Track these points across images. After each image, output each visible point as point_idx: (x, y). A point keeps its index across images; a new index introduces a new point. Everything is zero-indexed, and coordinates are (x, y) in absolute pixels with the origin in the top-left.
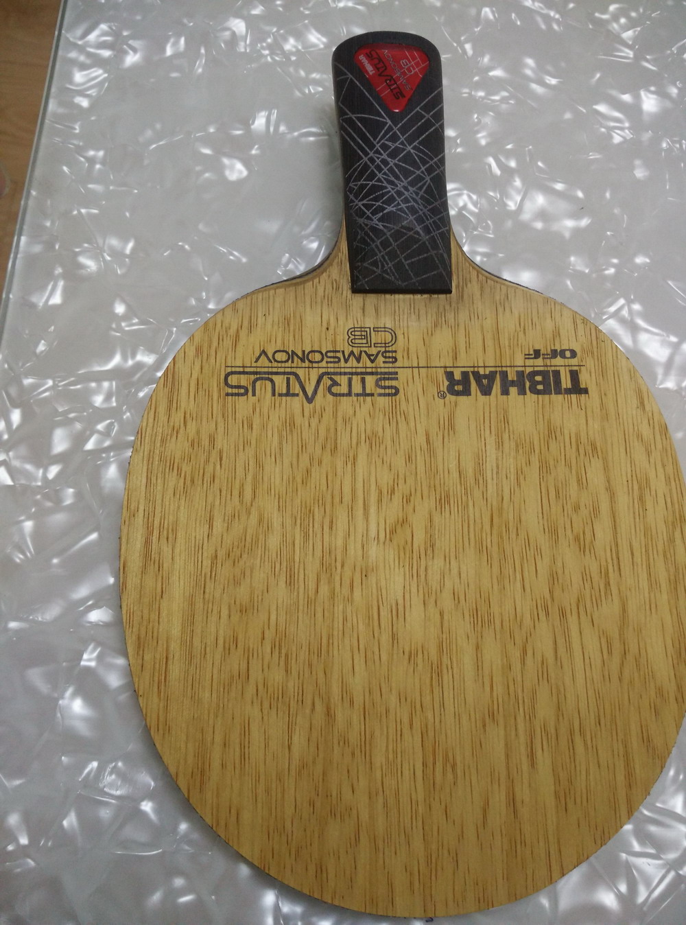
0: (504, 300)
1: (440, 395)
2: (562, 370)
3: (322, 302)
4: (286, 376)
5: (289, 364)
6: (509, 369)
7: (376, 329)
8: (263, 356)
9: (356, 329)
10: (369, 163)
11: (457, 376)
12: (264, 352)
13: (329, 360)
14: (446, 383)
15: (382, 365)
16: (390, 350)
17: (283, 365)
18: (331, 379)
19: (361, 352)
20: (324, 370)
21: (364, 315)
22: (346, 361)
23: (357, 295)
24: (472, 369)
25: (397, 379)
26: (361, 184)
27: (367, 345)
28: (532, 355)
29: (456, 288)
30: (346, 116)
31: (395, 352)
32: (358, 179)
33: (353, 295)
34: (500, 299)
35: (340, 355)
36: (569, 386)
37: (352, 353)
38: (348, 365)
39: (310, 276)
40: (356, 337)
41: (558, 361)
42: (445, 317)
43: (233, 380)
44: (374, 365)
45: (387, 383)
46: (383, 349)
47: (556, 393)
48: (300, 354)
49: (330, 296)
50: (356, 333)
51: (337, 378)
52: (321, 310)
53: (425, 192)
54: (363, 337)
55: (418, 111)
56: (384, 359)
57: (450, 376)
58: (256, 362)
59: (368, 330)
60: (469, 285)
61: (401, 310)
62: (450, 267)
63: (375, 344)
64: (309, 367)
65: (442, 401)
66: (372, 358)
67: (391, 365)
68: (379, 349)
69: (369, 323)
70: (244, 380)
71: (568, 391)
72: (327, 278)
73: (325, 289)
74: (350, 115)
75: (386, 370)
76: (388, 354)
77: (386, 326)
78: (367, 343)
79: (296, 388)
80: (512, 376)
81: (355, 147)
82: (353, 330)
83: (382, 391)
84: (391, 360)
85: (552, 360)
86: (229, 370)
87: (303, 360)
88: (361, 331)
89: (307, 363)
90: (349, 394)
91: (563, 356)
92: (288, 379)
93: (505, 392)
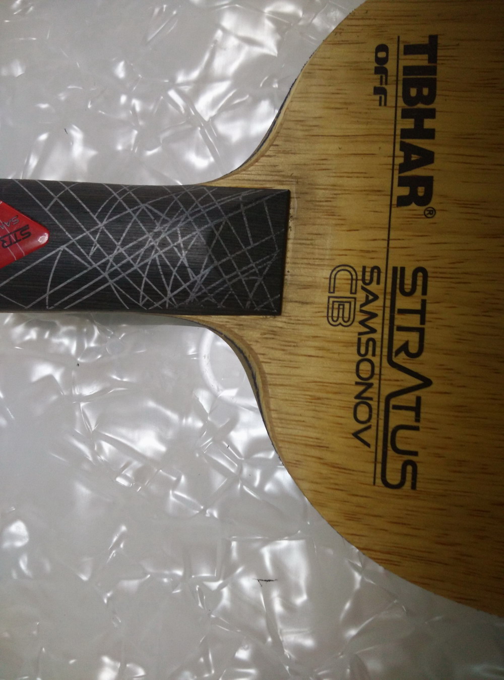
0: (303, 126)
1: (429, 216)
2: (403, 63)
3: (291, 354)
4: (391, 409)
5: (374, 404)
6: (399, 127)
7: (332, 289)
8: (361, 435)
9: (330, 314)
10: (117, 279)
11: (405, 191)
12: (356, 435)
13: (370, 352)
14: (413, 206)
15: (382, 285)
16: (361, 273)
17: (375, 412)
18: (398, 353)
19: (361, 311)
20: (385, 360)
21: (311, 303)
22: (373, 331)
23: (283, 309)
24: (396, 172)
25: (403, 269)
26: (144, 290)
27: (353, 303)
28: (381, 98)
29: (282, 184)
30: (47, 301)
31: (364, 268)
32: (136, 295)
33: (283, 314)
34: (301, 130)
35: (364, 339)
36: (426, 57)
37: (362, 323)
38: (379, 330)
39: (254, 365)
40: (341, 315)
41: (391, 66)
42: (321, 201)
43: (394, 477)
44: (381, 297)
45: (408, 281)
46: (360, 283)
47: (435, 73)
48: (361, 388)
49: (284, 343)
50: (335, 314)
51: (397, 345)
52: (302, 355)
53: (162, 211)
54: (341, 307)
55: (49, 210)
56: (374, 284)
57: (403, 202)
58: (368, 445)
59: (331, 300)
60: (280, 168)
61: (307, 256)
62: (256, 189)
63: (351, 293)
64: (380, 380)
65: (438, 214)
66: (371, 297)
67: (383, 276)
68: (359, 288)
69: (321, 297)
70: (394, 464)
71: (433, 58)
72: (259, 345)
73: (272, 348)
74: (46, 296)
75: (390, 281)
76: (368, 277)
77: (328, 276)
78: (350, 303)
79: (409, 399)
80: (409, 124)
81: (92, 294)
82: (330, 319)
83: (419, 289)
84: (375, 275)
85: (389, 73)
86: (379, 481)
87: (370, 386)
88: (333, 308)
89: (375, 381)
90: (421, 332)
91: (385, 60)
92: (395, 407)
93: (430, 134)
